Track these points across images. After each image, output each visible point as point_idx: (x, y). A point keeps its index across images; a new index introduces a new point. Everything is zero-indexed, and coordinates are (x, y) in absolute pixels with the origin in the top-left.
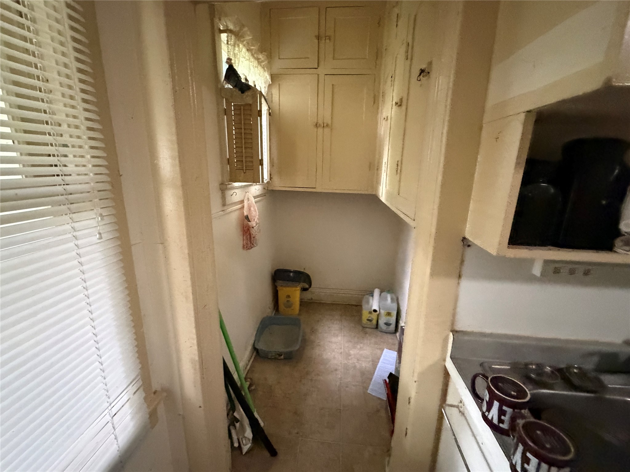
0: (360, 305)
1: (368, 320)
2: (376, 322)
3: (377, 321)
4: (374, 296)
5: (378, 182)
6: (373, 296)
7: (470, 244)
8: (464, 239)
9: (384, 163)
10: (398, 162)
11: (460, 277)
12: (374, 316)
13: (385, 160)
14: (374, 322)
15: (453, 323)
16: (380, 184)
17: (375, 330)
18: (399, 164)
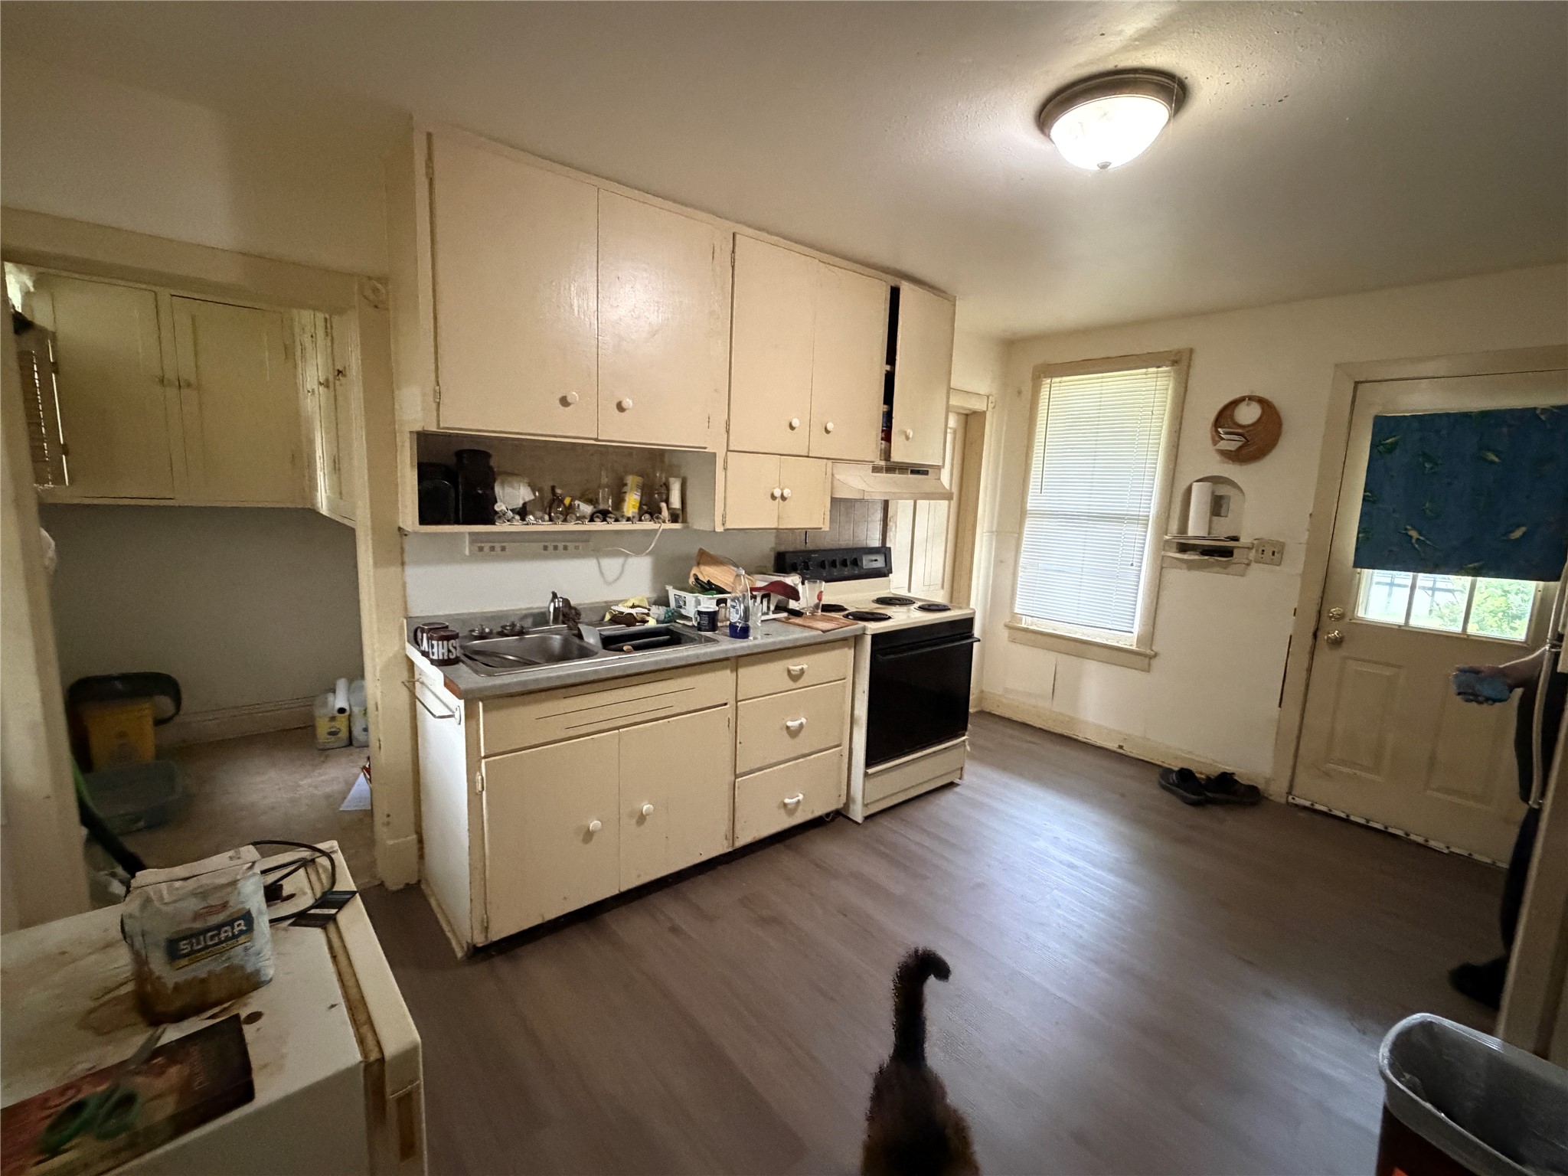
0: (311, 726)
1: (331, 733)
2: (348, 734)
3: (350, 732)
4: (338, 691)
5: (314, 487)
6: (334, 691)
7: (406, 533)
8: (400, 529)
9: (318, 458)
10: (335, 457)
11: (403, 564)
12: (341, 723)
13: (319, 453)
14: (344, 734)
15: (406, 609)
16: (317, 490)
17: (348, 750)
18: (337, 461)
